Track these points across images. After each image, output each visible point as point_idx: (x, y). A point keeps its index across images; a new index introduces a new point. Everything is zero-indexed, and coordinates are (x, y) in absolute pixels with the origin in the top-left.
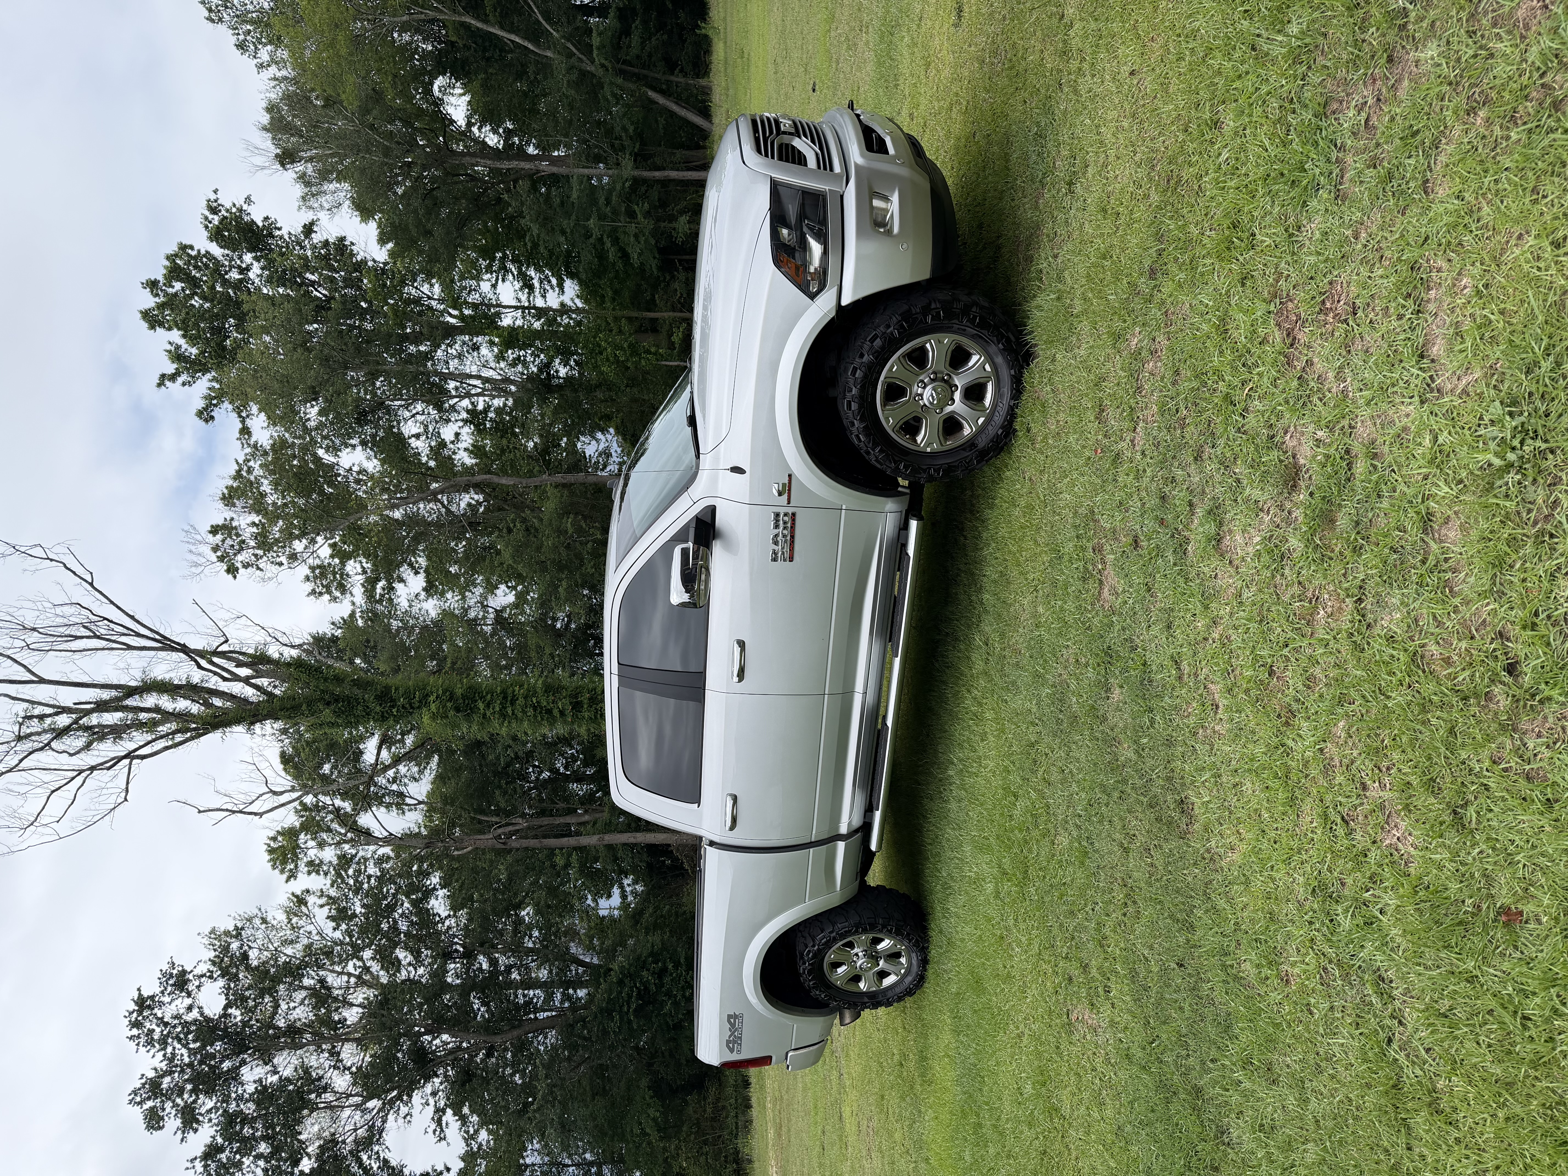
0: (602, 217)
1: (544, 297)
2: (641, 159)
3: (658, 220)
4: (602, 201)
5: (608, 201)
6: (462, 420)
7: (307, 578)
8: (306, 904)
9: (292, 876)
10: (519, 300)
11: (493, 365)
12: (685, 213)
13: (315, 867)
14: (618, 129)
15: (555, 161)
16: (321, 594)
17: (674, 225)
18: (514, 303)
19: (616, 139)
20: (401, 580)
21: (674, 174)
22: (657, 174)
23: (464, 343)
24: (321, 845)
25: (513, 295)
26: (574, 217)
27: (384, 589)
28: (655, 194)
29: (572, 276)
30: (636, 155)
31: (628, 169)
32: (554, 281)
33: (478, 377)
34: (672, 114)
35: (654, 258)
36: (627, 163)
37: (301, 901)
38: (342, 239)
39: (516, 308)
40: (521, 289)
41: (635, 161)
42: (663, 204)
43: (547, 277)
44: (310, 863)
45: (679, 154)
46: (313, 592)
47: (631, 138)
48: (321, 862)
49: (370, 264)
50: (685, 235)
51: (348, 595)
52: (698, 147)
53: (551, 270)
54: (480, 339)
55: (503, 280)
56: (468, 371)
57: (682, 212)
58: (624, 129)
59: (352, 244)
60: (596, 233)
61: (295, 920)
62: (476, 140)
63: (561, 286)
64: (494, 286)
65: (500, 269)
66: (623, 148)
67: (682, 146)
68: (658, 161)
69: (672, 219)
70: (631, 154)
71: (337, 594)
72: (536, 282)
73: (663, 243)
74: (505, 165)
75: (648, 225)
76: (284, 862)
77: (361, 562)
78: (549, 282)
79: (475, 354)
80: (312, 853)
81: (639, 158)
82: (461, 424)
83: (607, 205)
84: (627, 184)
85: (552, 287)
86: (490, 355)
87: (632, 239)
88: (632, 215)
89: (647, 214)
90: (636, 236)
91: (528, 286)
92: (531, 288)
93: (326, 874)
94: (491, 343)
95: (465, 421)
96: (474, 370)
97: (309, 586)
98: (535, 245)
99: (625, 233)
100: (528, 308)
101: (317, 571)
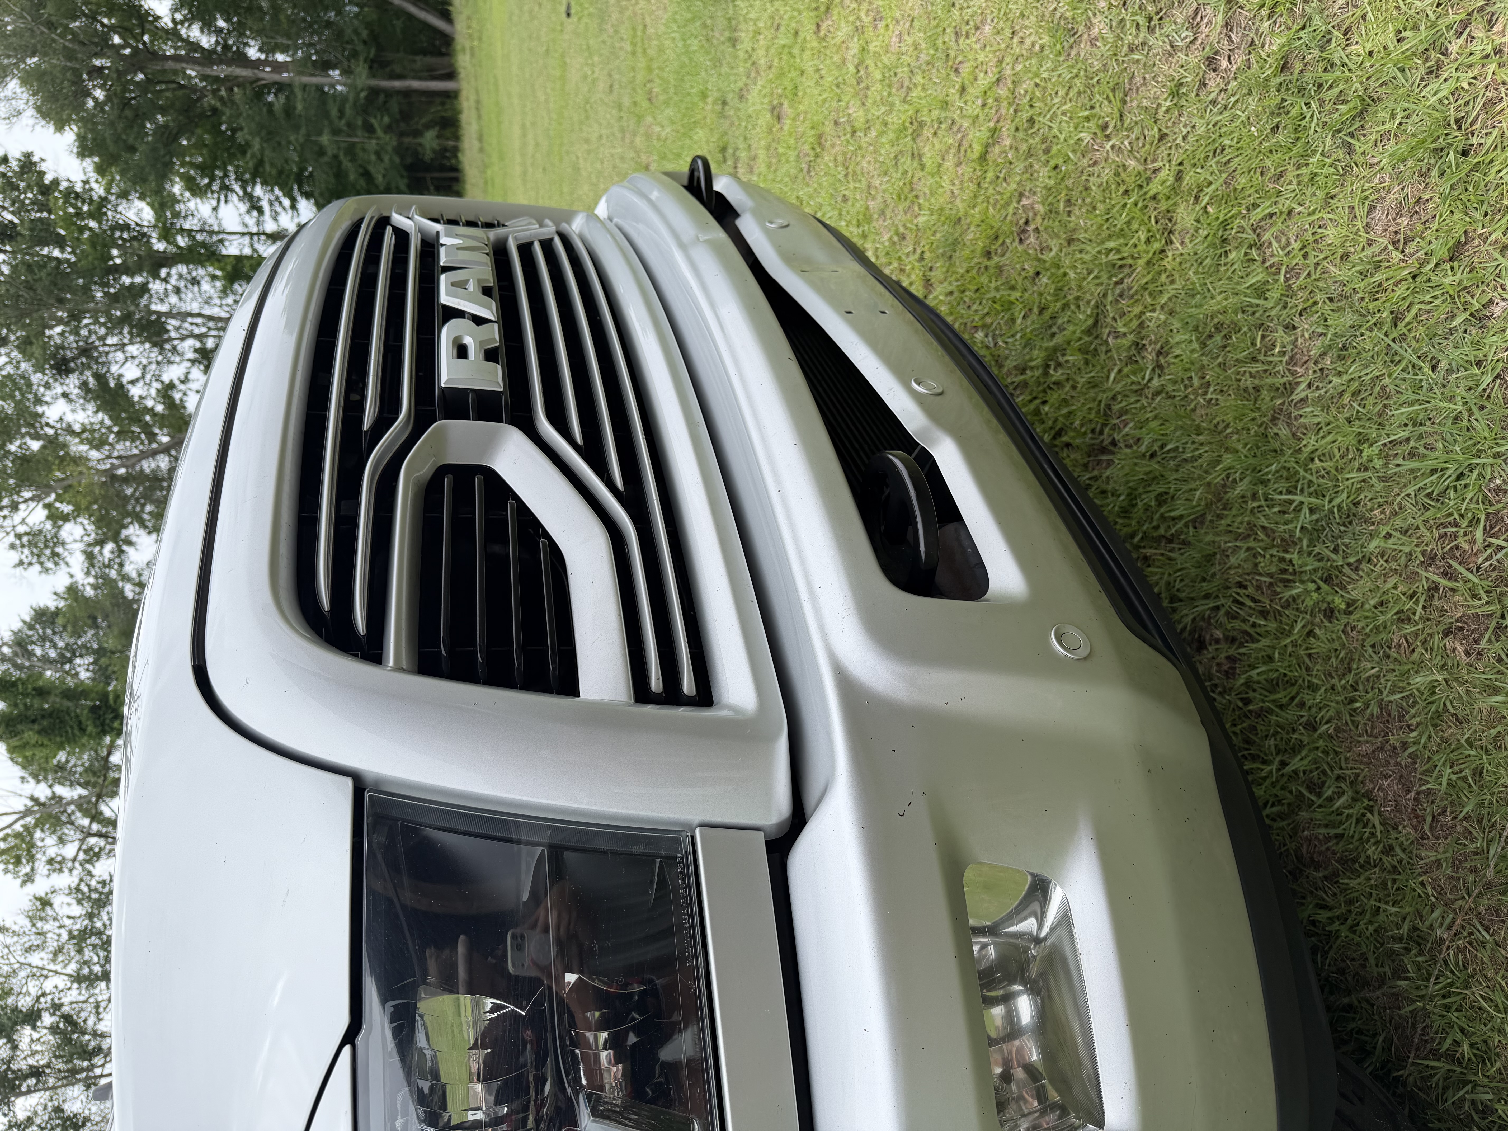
0: (336, 132)
1: (275, 219)
2: (377, 66)
3: (402, 134)
4: (334, 112)
5: (341, 113)
6: (189, 360)
7: (13, 546)
8: (51, 905)
9: (29, 879)
10: (245, 225)
11: (217, 301)
12: (433, 127)
13: (56, 865)
14: (349, 31)
15: (278, 67)
16: (30, 564)
17: (420, 140)
18: (240, 229)
19: (348, 43)
20: (129, 543)
21: (416, 84)
22: (397, 84)
23: (181, 276)
24: (62, 841)
25: (238, 219)
26: (303, 131)
27: (112, 552)
28: (394, 105)
29: (308, 196)
30: (372, 61)
31: (363, 78)
32: (287, 202)
33: (199, 315)
34: (410, 17)
35: (402, 177)
36: (361, 69)
37: (45, 903)
38: (28, 155)
39: (243, 234)
40: (248, 212)
41: (371, 68)
42: (406, 116)
43: (277, 198)
44: (51, 861)
45: (421, 61)
46: (21, 563)
47: (365, 42)
48: (64, 859)
49: (64, 185)
50: (434, 151)
51: (62, 565)
52: (442, 54)
53: (281, 189)
54: (201, 271)
55: (226, 202)
56: (188, 309)
57: (428, 127)
58: (356, 32)
59: (42, 160)
60: (330, 151)
61: (39, 924)
62: (187, 41)
63: (293, 207)
64: (215, 209)
65: (221, 188)
66: (355, 54)
67: (424, 53)
68: (398, 69)
69: (417, 133)
70: (365, 61)
71: (50, 565)
72: (265, 204)
73: (409, 160)
74: (221, 71)
75: (390, 141)
76: (18, 862)
77: (82, 524)
78: (280, 203)
79: (196, 288)
80: (52, 852)
81: (375, 65)
82: (189, 364)
83: (341, 117)
84: (363, 95)
85: (284, 209)
86: (212, 291)
87: (373, 158)
88: (370, 129)
89: (388, 129)
90: (378, 154)
91: (255, 206)
92: (260, 211)
93: (71, 870)
94: (214, 277)
95: (193, 362)
96: (195, 307)
97: (14, 556)
98: (260, 163)
99: (364, 150)
100: (258, 234)
101: (25, 539)
